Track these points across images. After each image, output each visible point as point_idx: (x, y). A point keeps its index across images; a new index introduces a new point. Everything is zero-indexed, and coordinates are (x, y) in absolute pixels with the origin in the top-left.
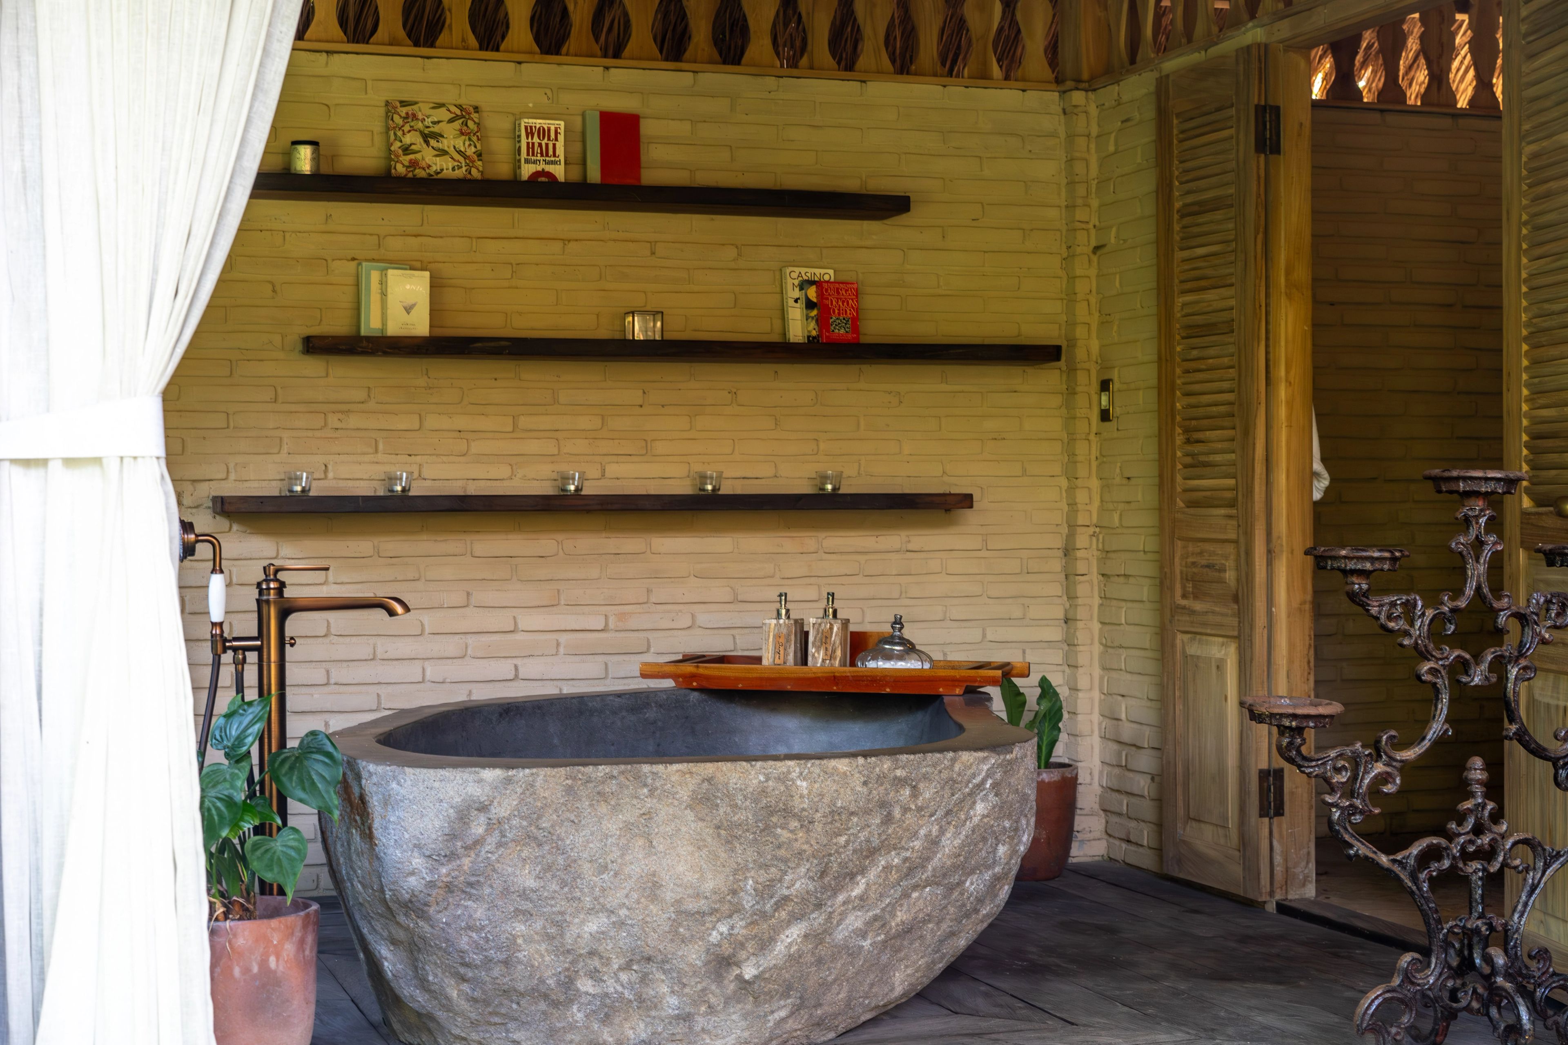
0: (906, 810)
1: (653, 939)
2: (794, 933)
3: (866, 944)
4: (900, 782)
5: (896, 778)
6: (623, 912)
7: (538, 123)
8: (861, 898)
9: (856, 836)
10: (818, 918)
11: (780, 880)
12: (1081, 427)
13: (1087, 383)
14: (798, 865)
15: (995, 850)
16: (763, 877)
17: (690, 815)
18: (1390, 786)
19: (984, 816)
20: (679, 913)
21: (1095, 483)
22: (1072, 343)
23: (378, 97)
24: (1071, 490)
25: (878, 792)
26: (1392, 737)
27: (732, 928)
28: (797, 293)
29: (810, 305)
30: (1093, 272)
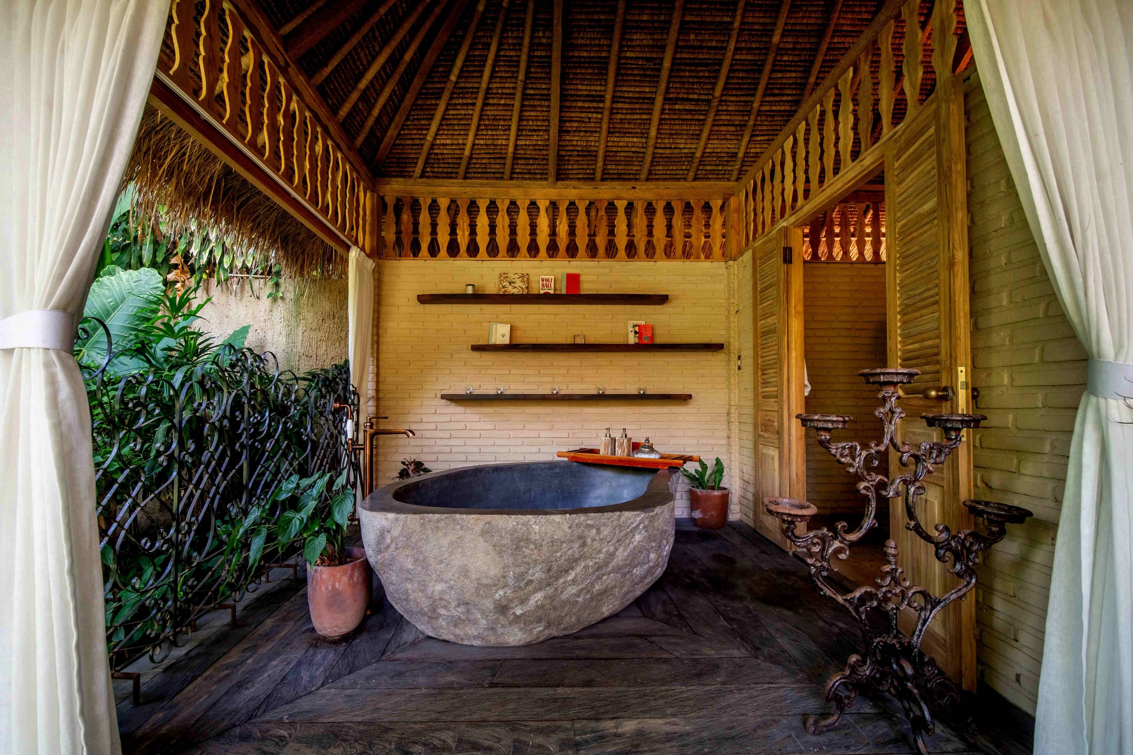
0: (594, 540)
1: (467, 596)
2: (539, 596)
3: (580, 599)
4: (590, 527)
5: (587, 525)
6: (452, 582)
7: (545, 277)
8: (573, 580)
9: (566, 553)
10: (550, 590)
11: (527, 573)
12: (732, 372)
13: (734, 357)
14: (535, 566)
15: (648, 556)
16: (518, 570)
17: (481, 539)
18: (843, 555)
19: (639, 542)
20: (478, 584)
21: (737, 391)
22: (729, 343)
23: (497, 273)
24: (729, 394)
25: (577, 532)
26: (844, 526)
27: (505, 593)
28: (632, 329)
29: (636, 333)
30: (736, 320)
